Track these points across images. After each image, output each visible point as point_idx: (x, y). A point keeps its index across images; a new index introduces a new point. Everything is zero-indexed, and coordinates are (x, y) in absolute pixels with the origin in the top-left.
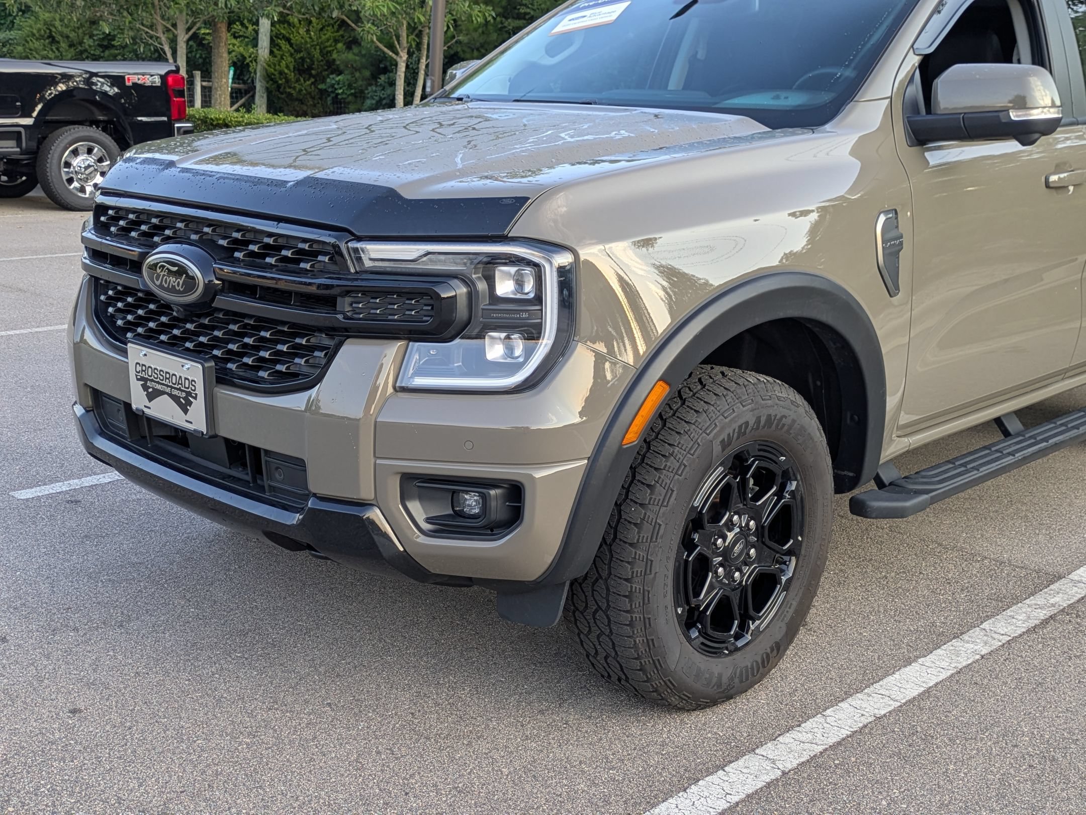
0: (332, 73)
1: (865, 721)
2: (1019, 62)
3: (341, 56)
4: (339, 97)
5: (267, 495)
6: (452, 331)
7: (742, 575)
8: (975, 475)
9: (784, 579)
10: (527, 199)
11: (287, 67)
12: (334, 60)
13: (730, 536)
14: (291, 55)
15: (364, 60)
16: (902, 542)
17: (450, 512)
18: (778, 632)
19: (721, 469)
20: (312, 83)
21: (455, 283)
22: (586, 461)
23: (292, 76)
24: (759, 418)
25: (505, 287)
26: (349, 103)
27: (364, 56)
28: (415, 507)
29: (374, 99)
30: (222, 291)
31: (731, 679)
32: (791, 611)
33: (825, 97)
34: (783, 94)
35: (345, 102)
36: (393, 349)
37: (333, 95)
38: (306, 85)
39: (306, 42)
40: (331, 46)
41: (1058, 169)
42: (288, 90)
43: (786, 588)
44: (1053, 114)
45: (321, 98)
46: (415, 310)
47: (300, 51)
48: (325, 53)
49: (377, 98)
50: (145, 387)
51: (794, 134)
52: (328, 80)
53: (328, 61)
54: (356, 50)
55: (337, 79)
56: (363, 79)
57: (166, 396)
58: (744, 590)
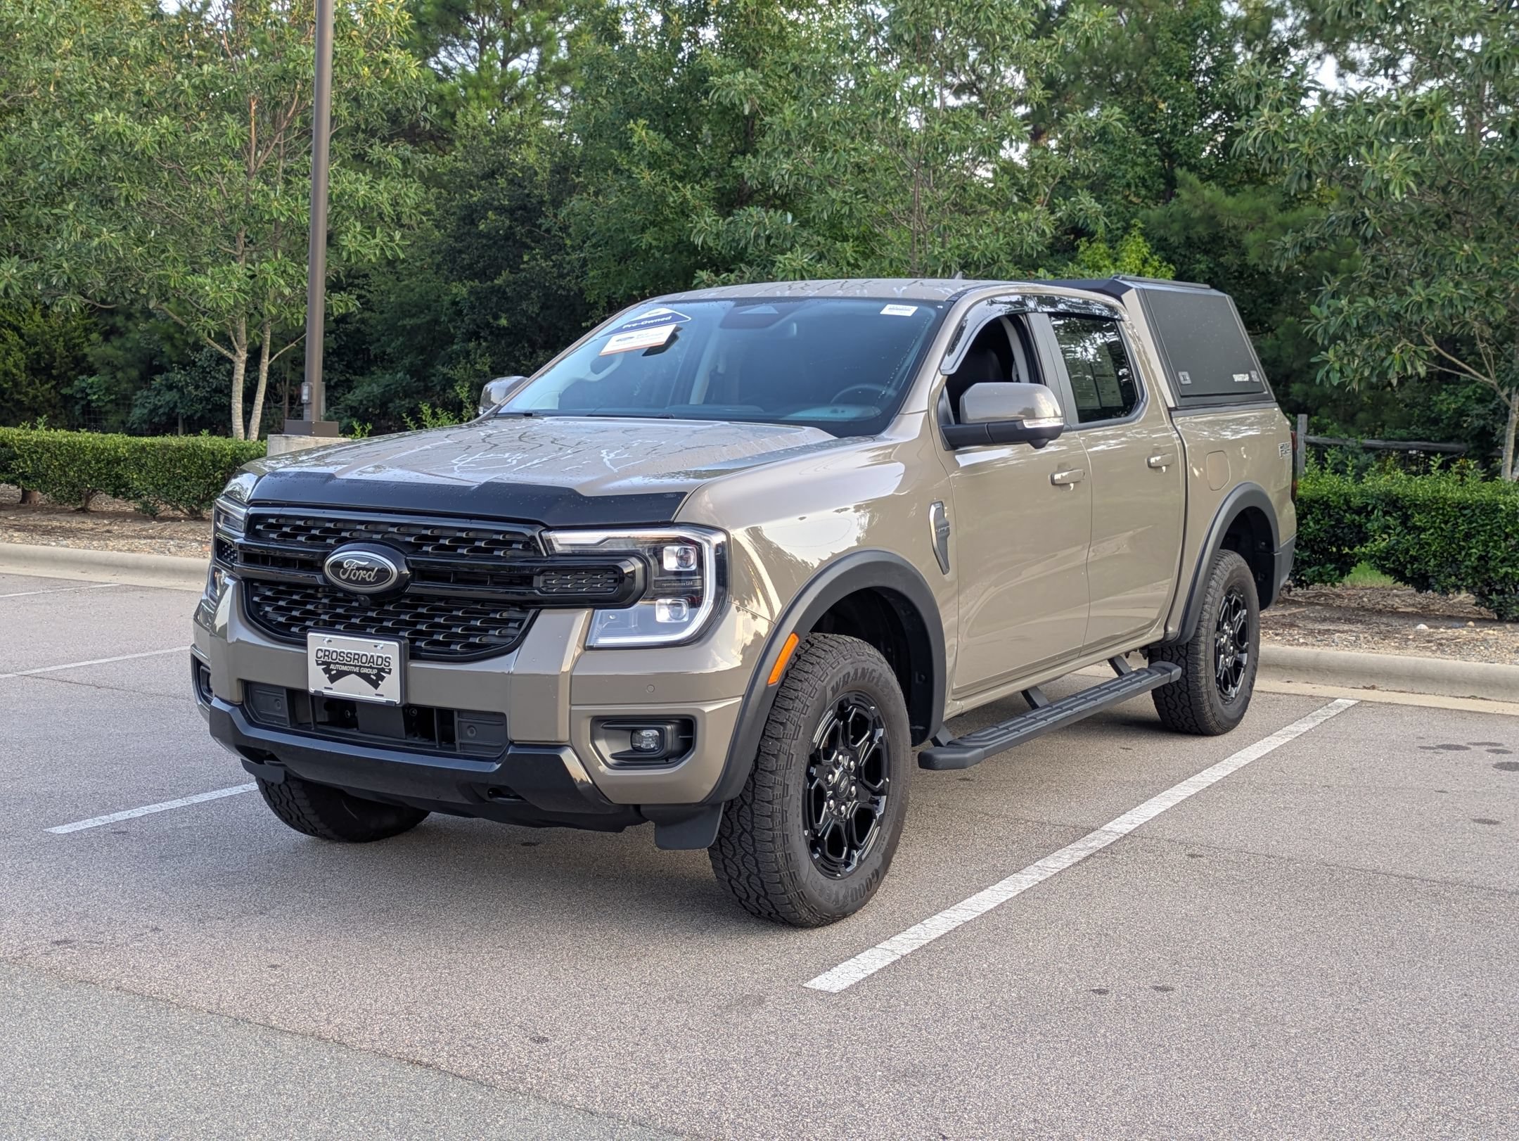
0: (81, 373)
1: (956, 925)
2: (1018, 381)
3: (96, 349)
4: (93, 405)
5: (458, 752)
6: (631, 598)
7: (847, 809)
8: (1016, 735)
9: (878, 815)
10: (685, 494)
11: (16, 365)
12: (85, 356)
13: (837, 773)
14: (22, 349)
15: (129, 356)
16: (953, 815)
17: (630, 748)
18: (876, 861)
19: (831, 712)
20: (53, 387)
21: (634, 560)
22: (740, 699)
23: (23, 378)
24: (856, 670)
25: (670, 563)
26: (107, 412)
27: (129, 350)
28: (602, 745)
29: (145, 407)
30: (412, 579)
31: (845, 897)
32: (885, 843)
33: (874, 411)
34: (840, 409)
35: (101, 412)
36: (582, 616)
37: (84, 402)
38: (44, 389)
39: (44, 333)
40: (79, 337)
41: (1060, 470)
42: (17, 396)
43: (880, 824)
44: (1056, 423)
45: (64, 407)
46: (602, 584)
47: (36, 345)
48: (70, 347)
49: (150, 406)
50: (327, 671)
51: (860, 442)
52: (76, 383)
53: (75, 358)
54: (116, 342)
55: (90, 381)
56: (130, 381)
57: (353, 676)
58: (849, 822)
